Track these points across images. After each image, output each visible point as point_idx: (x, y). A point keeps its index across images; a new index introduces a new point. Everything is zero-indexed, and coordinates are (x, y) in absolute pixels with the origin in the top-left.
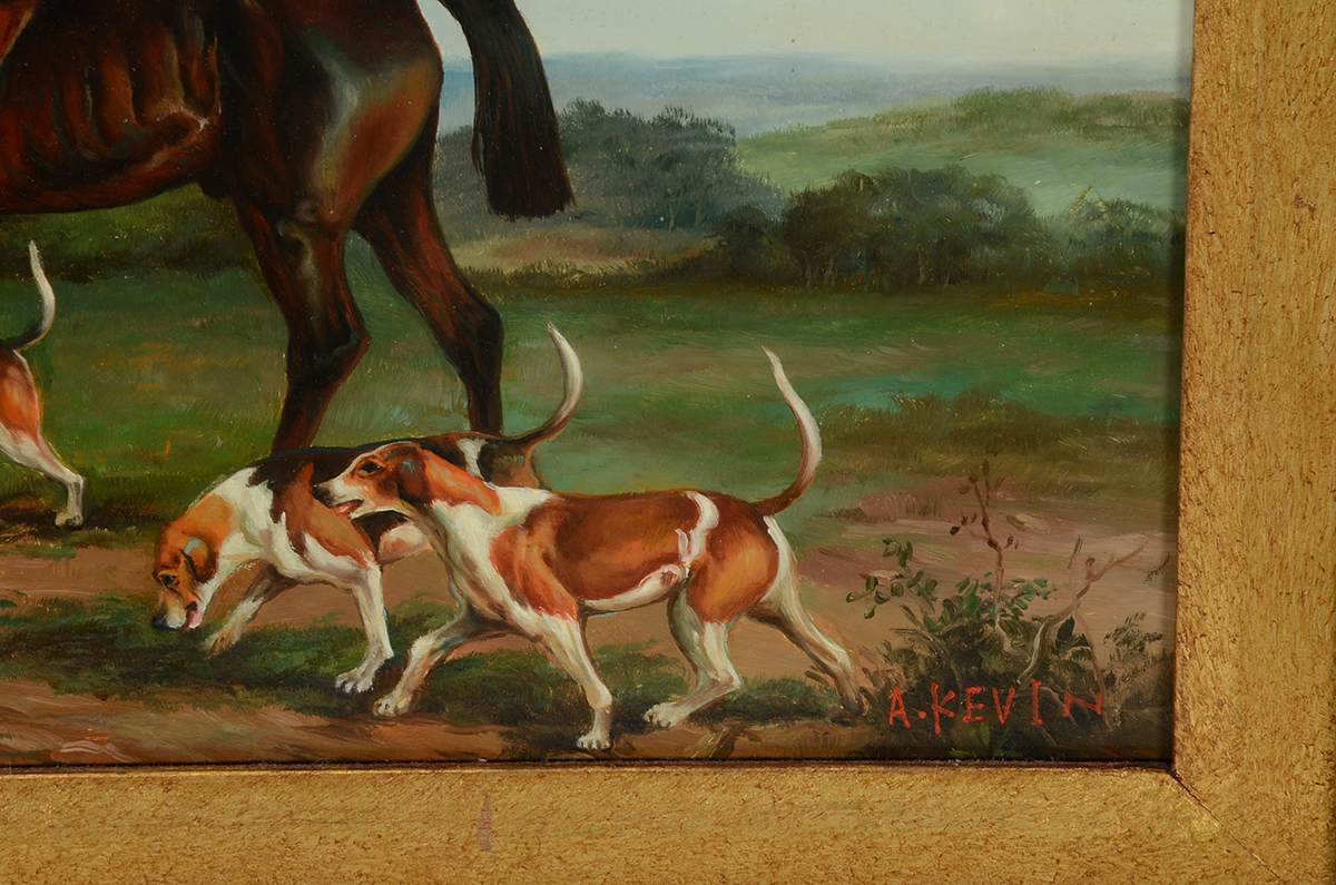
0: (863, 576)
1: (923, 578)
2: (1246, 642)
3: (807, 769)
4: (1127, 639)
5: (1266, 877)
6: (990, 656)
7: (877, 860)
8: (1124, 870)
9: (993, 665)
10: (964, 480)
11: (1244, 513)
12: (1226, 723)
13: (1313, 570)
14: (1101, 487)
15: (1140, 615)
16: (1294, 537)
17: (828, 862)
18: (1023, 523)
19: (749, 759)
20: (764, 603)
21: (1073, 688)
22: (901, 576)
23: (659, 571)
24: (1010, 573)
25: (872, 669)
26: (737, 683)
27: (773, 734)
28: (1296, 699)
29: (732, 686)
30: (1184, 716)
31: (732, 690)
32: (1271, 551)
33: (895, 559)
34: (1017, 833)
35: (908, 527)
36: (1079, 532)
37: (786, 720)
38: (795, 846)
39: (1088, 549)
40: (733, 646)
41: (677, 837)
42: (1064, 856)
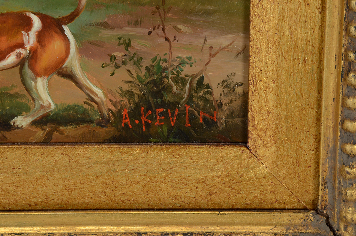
0: (109, 55)
1: (136, 56)
2: (280, 83)
3: (85, 146)
4: (227, 85)
5: (288, 194)
6: (167, 93)
7: (116, 188)
8: (226, 192)
9: (168, 98)
10: (154, 8)
11: (279, 20)
12: (271, 122)
13: (310, 48)
14: (215, 12)
15: (233, 74)
16: (301, 31)
17: (94, 189)
18: (180, 29)
19: (59, 143)
20: (64, 68)
21: (204, 109)
22: (126, 55)
23: (15, 52)
24: (175, 54)
25: (114, 100)
26: (53, 106)
27: (69, 130)
28: (302, 110)
29: (51, 108)
30: (252, 120)
31: (51, 110)
32: (291, 38)
33: (123, 47)
34: (179, 175)
35: (129, 31)
36: (206, 33)
37: (76, 124)
38: (79, 181)
39: (210, 42)
40: (50, 88)
41: (24, 177)
42: (199, 185)
